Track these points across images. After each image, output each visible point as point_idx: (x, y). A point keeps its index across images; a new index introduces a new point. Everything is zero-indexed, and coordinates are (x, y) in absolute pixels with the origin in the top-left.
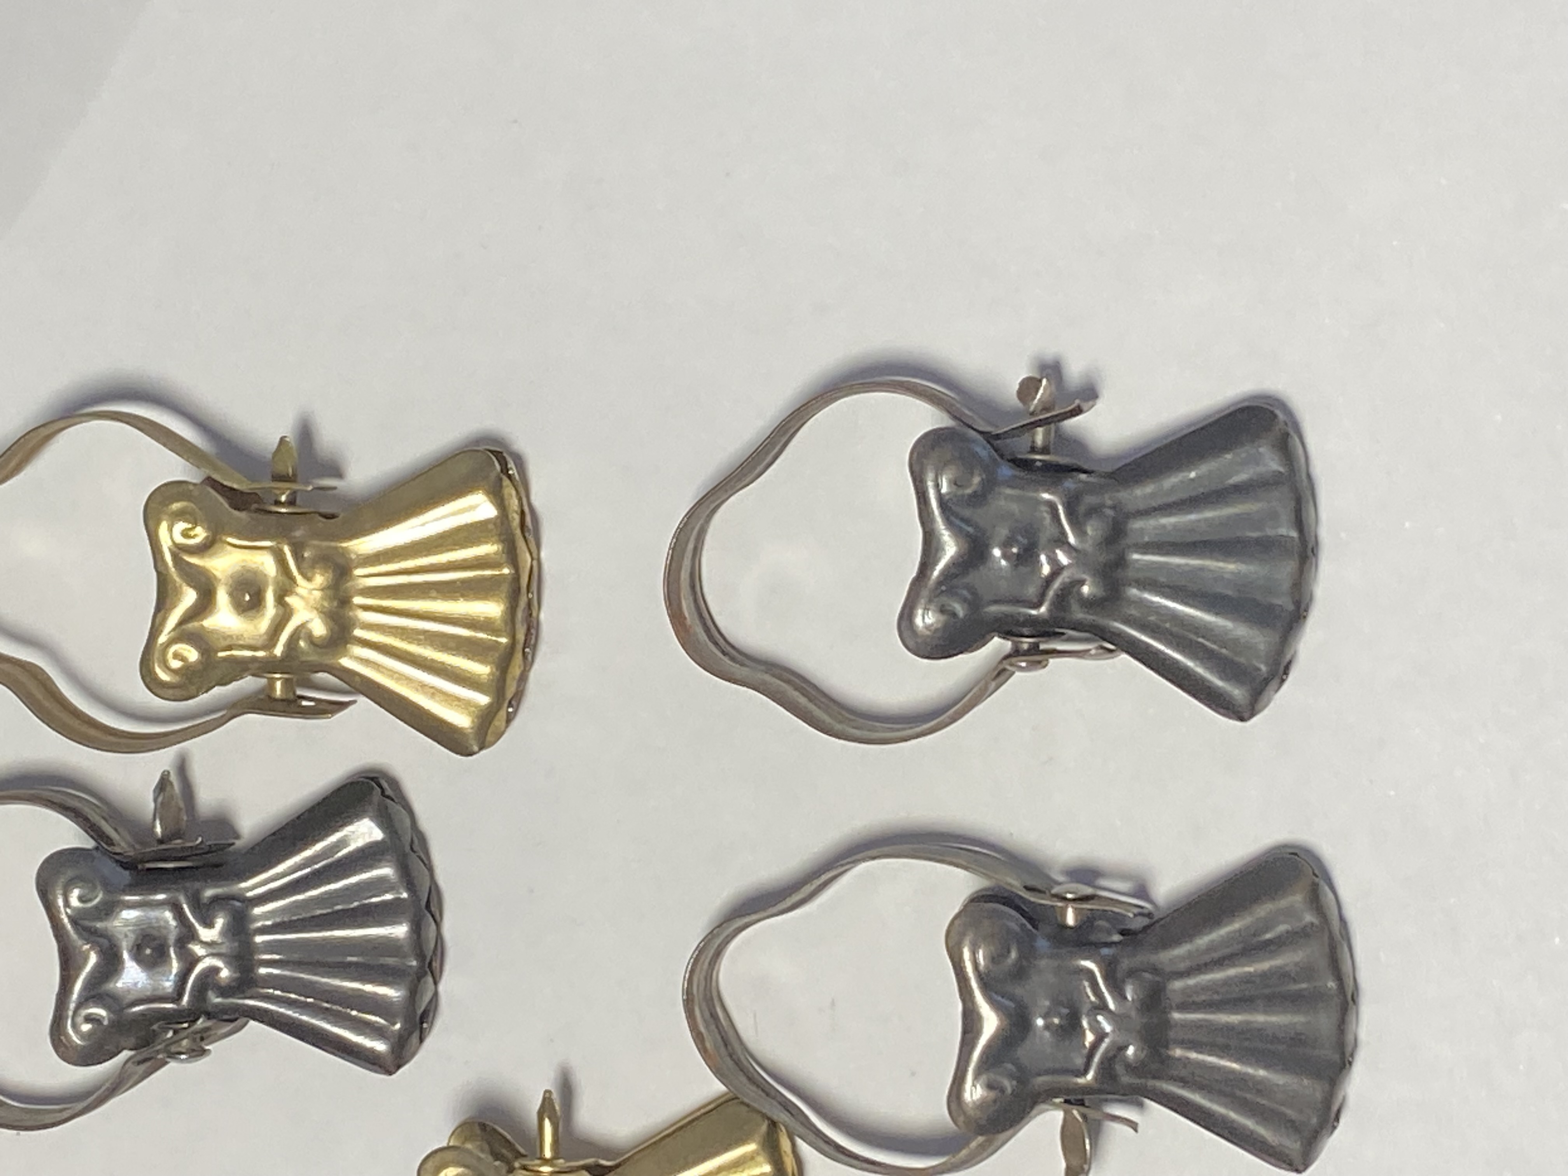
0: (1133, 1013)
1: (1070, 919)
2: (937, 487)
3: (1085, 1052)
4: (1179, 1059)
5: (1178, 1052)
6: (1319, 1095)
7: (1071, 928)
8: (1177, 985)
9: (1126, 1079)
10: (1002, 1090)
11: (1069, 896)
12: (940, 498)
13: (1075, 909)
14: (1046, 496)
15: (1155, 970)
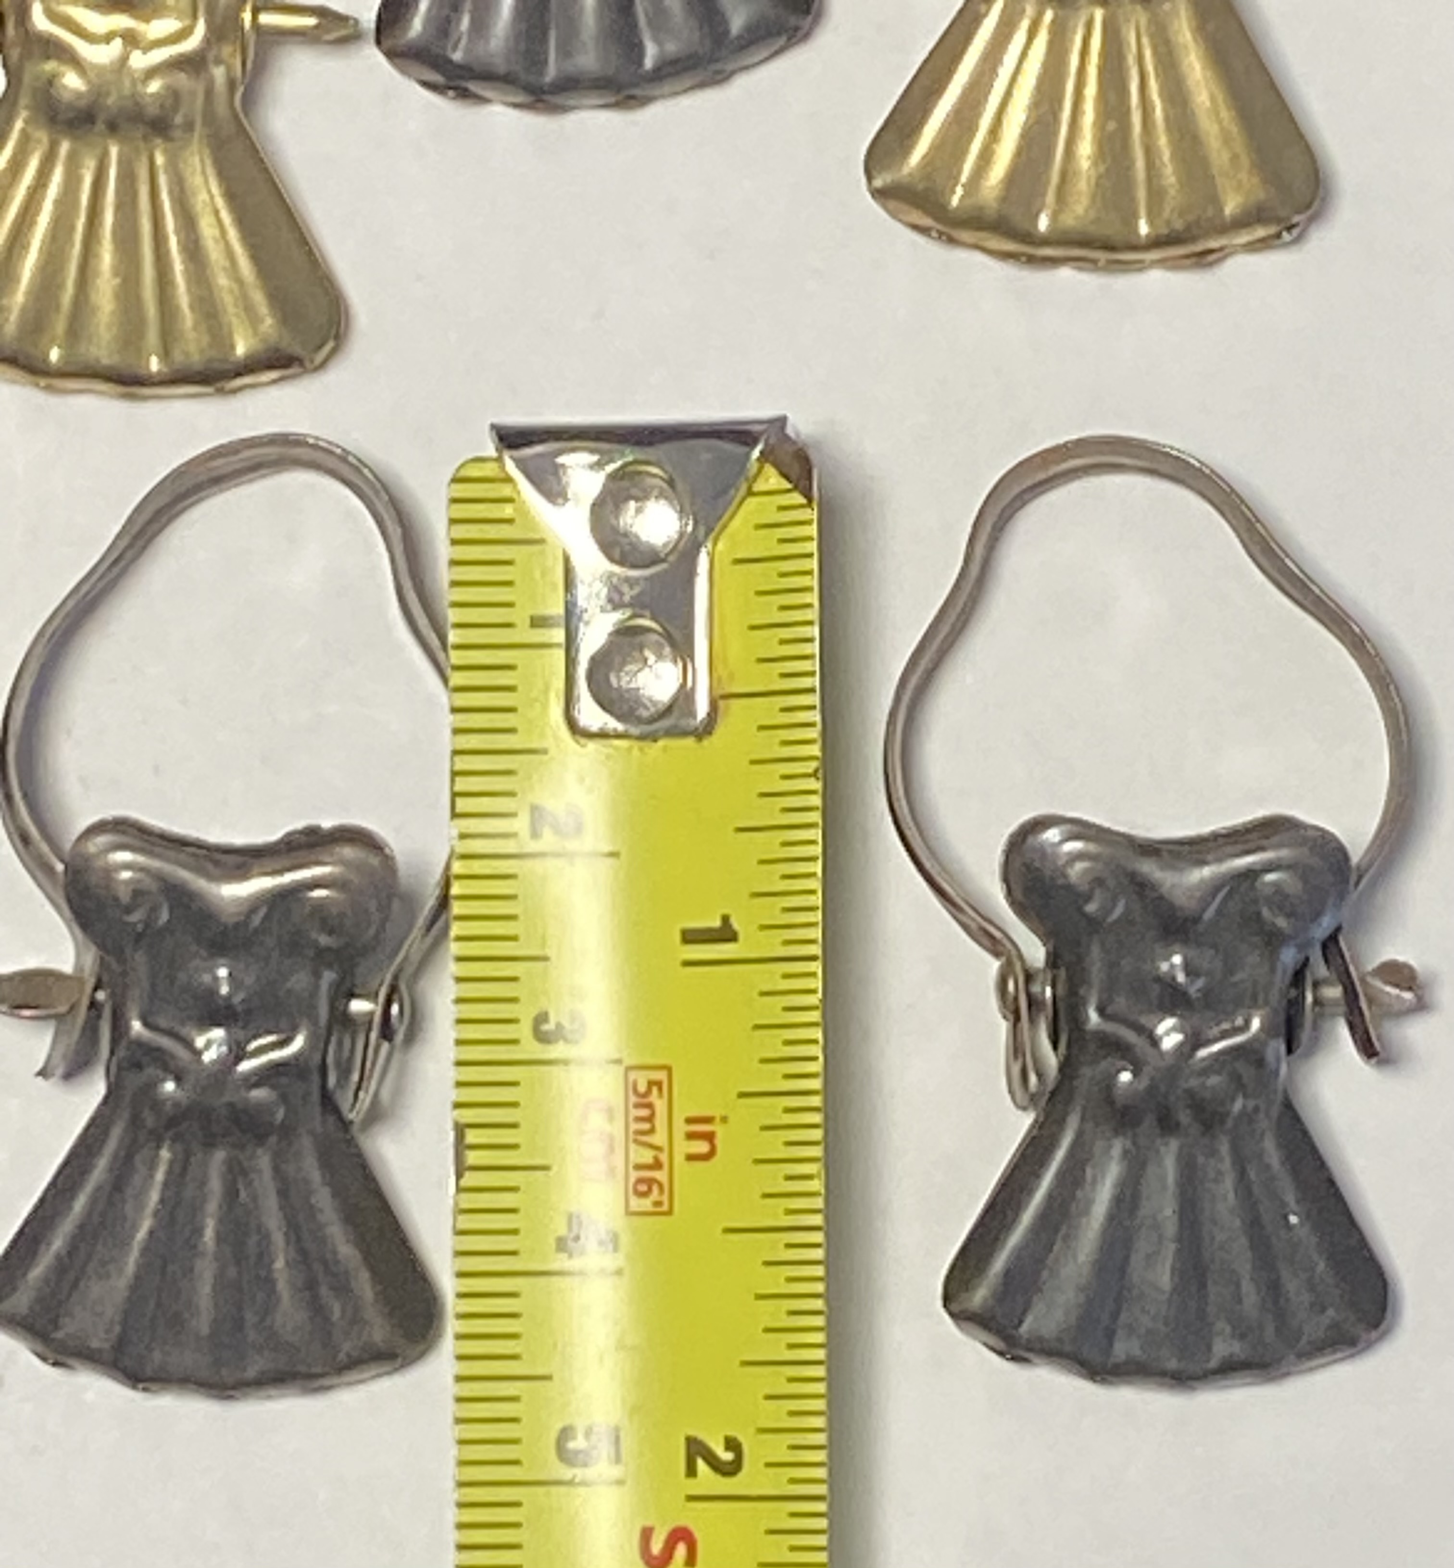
0: (226, 1099)
1: (358, 1006)
2: (1269, 868)
3: (178, 1028)
4: (157, 1156)
5: (165, 1154)
6: (95, 1344)
7: (347, 1005)
8: (264, 1161)
9: (134, 1081)
10: (128, 910)
11: (395, 1009)
12: (1251, 875)
13: (371, 1014)
14: (1256, 1024)
15: (287, 1131)
